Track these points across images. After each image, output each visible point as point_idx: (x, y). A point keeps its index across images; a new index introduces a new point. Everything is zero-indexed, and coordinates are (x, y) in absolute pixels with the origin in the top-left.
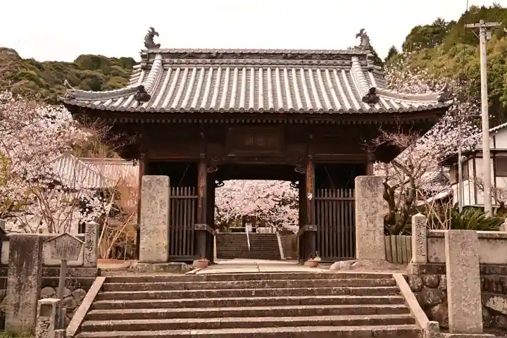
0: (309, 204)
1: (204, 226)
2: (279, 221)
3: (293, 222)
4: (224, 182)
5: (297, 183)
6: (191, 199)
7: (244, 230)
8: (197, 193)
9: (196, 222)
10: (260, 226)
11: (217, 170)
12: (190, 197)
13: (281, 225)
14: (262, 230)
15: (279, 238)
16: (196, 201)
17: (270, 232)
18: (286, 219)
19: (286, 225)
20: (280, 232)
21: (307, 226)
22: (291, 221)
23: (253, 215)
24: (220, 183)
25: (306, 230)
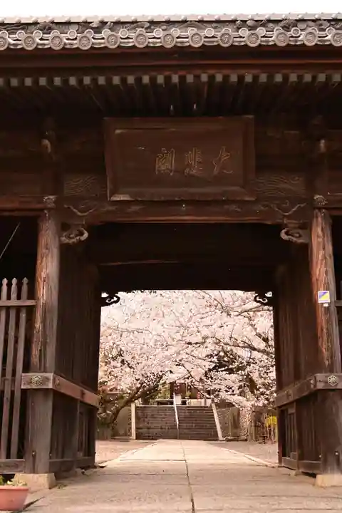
0: (322, 319)
1: (47, 379)
2: (215, 390)
3: (233, 391)
4: (120, 294)
5: (269, 295)
6: (18, 309)
7: (172, 403)
8: (32, 294)
9: (27, 368)
10: (191, 397)
11: (86, 235)
12: (14, 302)
13: (218, 395)
14: (193, 402)
15: (215, 411)
16: (31, 311)
17: (203, 405)
18: (223, 388)
19: (223, 395)
20: (217, 405)
21: (320, 376)
22: (231, 390)
23: (183, 381)
24: (111, 297)
25: (320, 386)
